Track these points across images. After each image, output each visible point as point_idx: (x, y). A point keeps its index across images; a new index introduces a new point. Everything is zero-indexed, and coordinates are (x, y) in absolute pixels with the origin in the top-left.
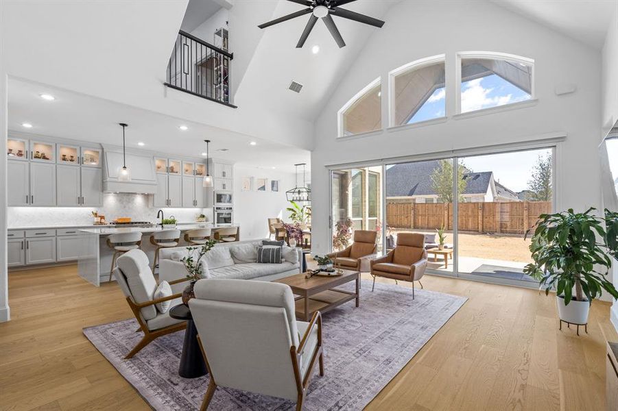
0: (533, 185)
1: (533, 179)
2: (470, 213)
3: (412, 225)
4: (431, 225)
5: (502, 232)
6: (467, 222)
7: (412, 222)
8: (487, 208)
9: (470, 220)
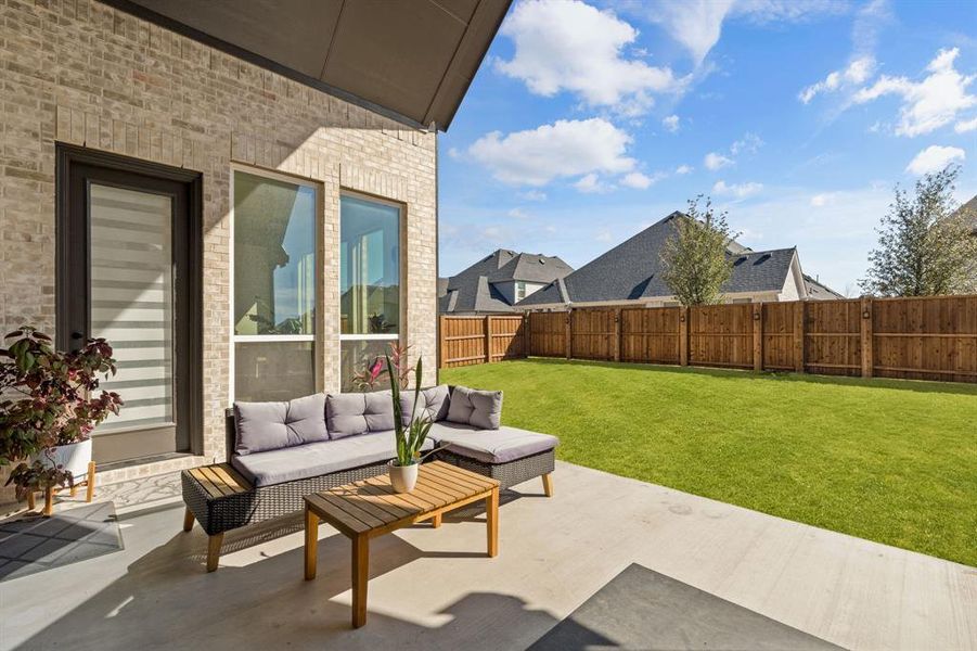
0: (884, 261)
1: (883, 249)
2: (734, 328)
3: (616, 355)
4: (654, 354)
5: (807, 370)
6: (728, 347)
7: (616, 349)
8: (771, 315)
9: (735, 343)
